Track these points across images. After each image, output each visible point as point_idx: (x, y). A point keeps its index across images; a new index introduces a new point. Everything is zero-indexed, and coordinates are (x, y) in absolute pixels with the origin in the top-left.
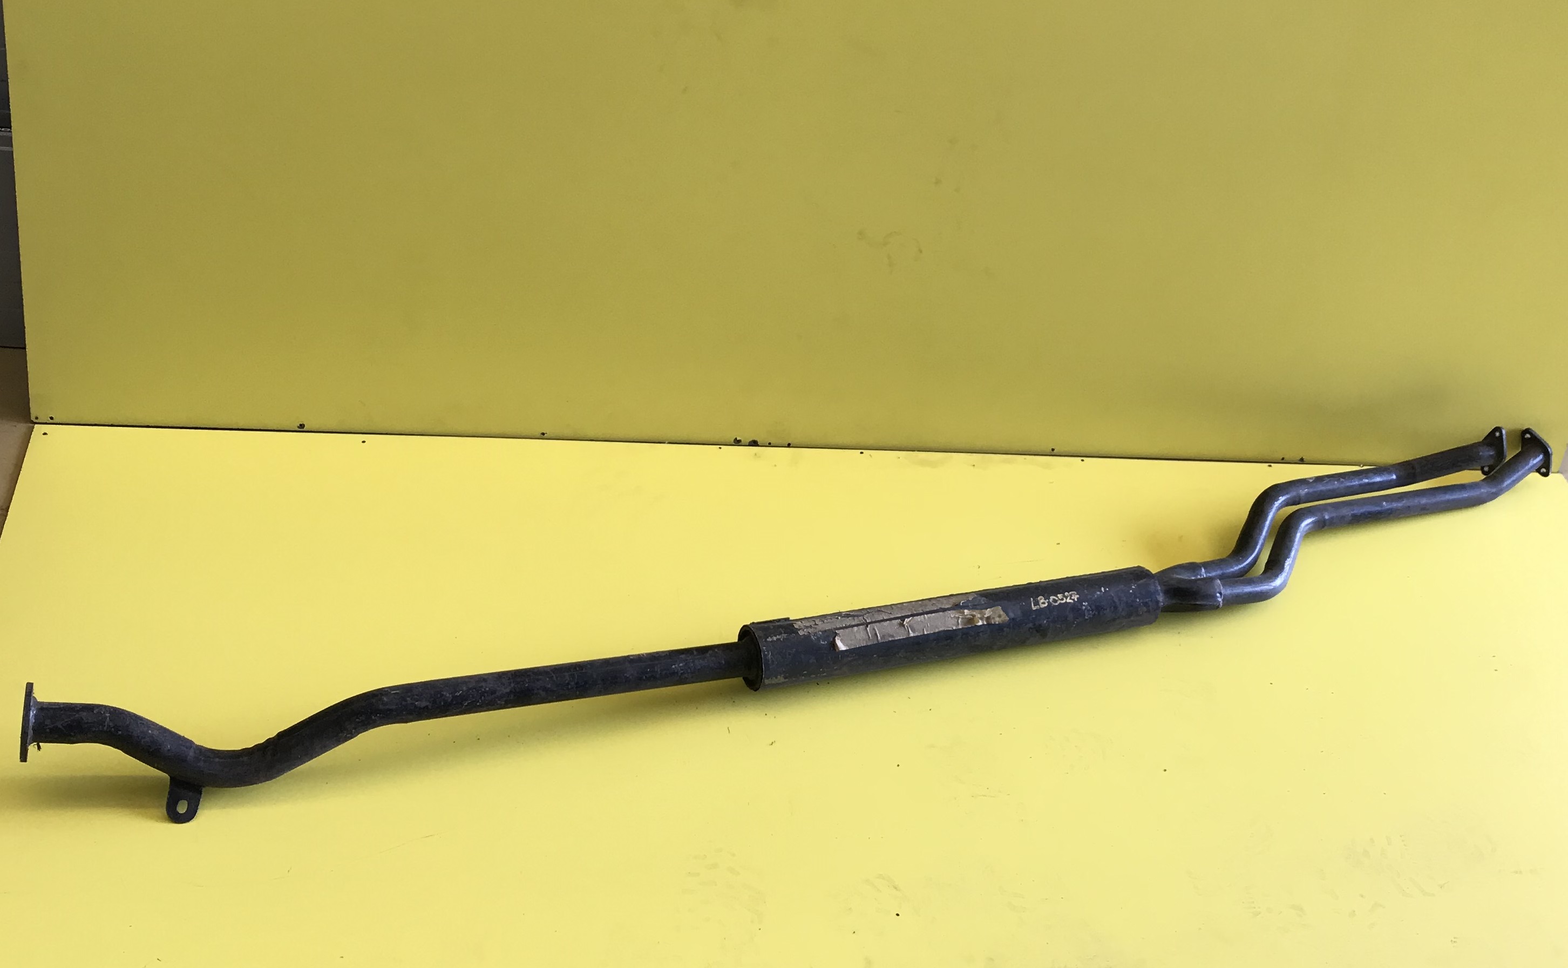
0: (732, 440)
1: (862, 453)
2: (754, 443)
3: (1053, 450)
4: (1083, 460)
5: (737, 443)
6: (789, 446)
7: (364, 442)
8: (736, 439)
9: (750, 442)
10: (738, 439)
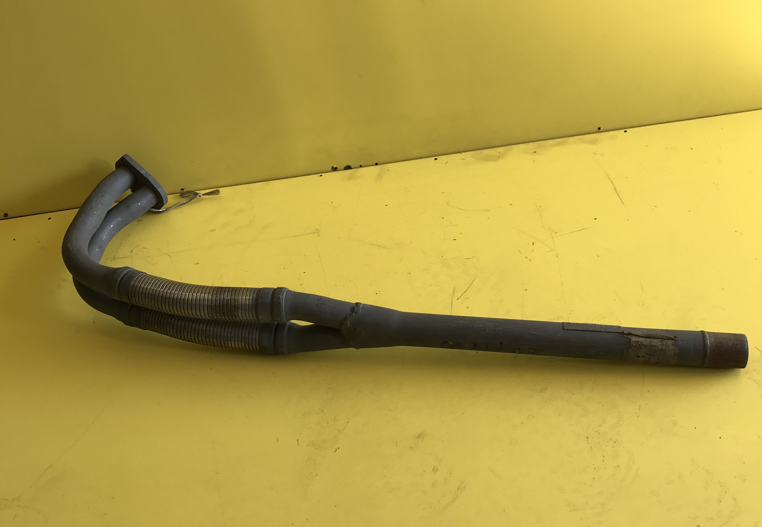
0: (330, 169)
1: (436, 159)
2: (348, 168)
3: (599, 129)
4: (625, 131)
5: (335, 169)
6: (377, 164)
7: (50, 219)
8: (333, 167)
9: (346, 167)
10: (334, 167)
